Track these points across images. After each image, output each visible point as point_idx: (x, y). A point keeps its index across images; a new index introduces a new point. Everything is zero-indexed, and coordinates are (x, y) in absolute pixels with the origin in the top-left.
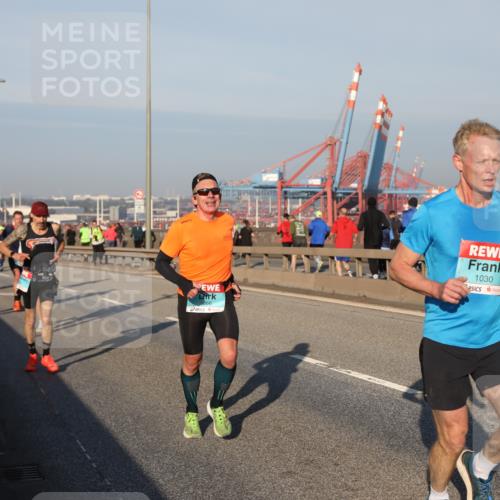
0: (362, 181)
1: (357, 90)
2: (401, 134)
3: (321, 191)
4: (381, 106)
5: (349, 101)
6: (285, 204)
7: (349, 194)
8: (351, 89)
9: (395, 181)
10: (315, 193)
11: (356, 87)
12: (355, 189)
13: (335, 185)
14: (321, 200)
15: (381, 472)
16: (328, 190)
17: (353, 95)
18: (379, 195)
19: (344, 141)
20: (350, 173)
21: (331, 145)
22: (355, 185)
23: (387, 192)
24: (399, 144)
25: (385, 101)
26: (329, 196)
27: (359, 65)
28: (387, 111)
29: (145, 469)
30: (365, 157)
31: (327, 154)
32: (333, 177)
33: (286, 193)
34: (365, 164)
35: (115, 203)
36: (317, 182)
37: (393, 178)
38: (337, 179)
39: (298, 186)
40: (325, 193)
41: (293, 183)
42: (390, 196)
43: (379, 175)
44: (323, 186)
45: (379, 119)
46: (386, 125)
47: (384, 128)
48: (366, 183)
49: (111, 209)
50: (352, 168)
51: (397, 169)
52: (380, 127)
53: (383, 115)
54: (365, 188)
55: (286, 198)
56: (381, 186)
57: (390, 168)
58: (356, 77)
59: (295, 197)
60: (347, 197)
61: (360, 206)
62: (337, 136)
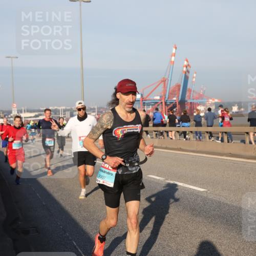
0: (178, 97)
1: (175, 56)
2: (195, 75)
3: (160, 102)
4: (186, 63)
5: (171, 62)
6: (144, 108)
7: (172, 103)
8: (172, 56)
9: (193, 96)
10: (157, 103)
11: (174, 55)
12: (175, 100)
13: (166, 99)
14: (160, 106)
15: (189, 226)
16: (163, 101)
17: (173, 59)
18: (186, 103)
19: (170, 79)
20: (172, 93)
21: (164, 81)
22: (175, 99)
23: (189, 101)
24: (194, 79)
25: (187, 61)
26: (164, 104)
27: (175, 45)
28: (188, 65)
29: (84, 228)
30: (179, 86)
31: (162, 85)
32: (165, 95)
33: (144, 103)
34: (179, 89)
35: (68, 110)
36: (158, 98)
37: (192, 95)
38: (167, 96)
39: (149, 100)
40: (162, 103)
41: (147, 98)
42: (191, 103)
43: (185, 94)
44: (160, 100)
45: (185, 69)
46: (188, 72)
47: (187, 73)
48: (180, 97)
49: (67, 113)
50: (174, 91)
51: (194, 91)
52: (185, 73)
53: (186, 67)
54: (179, 100)
55: (144, 105)
56: (186, 99)
57: (190, 91)
58: (174, 51)
59: (149, 105)
60: (172, 104)
61: (177, 108)
62: (166, 77)
